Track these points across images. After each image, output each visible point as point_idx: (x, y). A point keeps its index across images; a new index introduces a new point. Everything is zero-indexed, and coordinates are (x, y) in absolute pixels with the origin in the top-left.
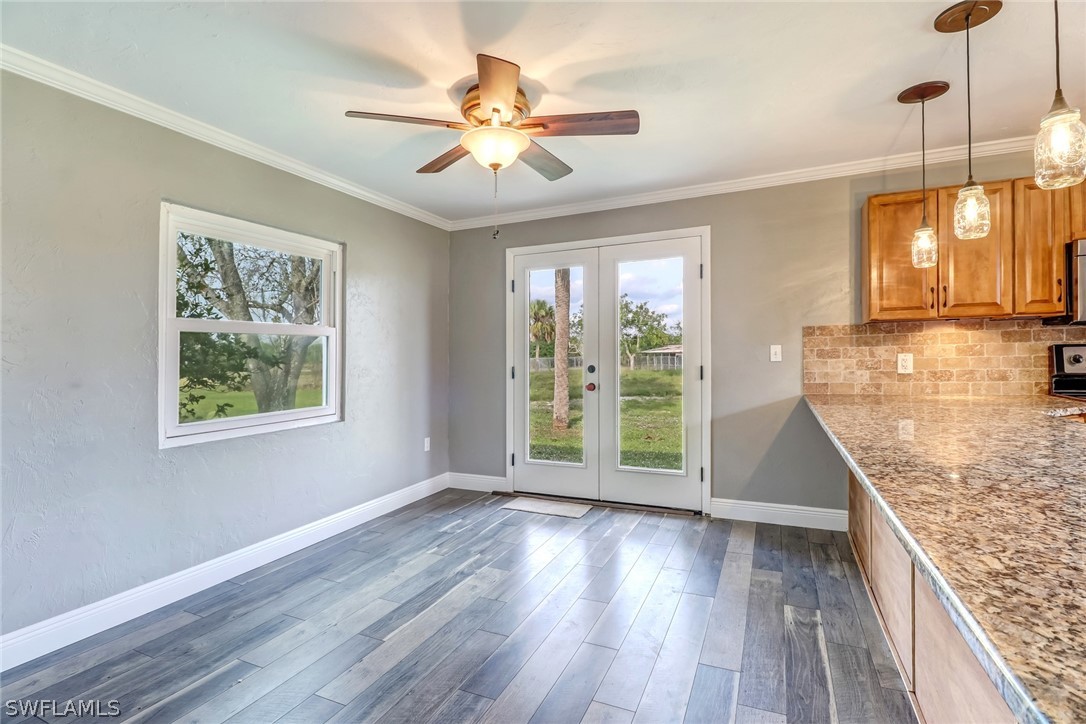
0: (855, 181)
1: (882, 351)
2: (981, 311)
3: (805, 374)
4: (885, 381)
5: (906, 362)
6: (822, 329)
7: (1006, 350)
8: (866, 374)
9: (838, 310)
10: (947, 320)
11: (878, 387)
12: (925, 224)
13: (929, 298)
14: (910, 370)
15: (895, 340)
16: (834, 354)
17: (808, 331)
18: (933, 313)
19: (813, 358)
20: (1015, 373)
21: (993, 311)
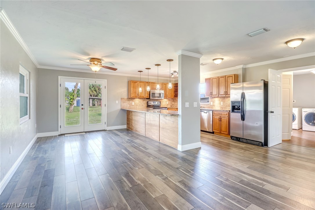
0: (128, 77)
1: (130, 102)
2: (142, 97)
3: (121, 105)
4: (131, 106)
5: (133, 103)
6: (123, 98)
7: (143, 102)
8: (129, 105)
9: (125, 96)
10: (139, 98)
11: (130, 107)
12: (140, 87)
13: (137, 95)
14: (134, 105)
15: (132, 100)
16: (125, 102)
17: (122, 99)
18: (138, 97)
19: (122, 103)
20: (144, 105)
21: (143, 97)
